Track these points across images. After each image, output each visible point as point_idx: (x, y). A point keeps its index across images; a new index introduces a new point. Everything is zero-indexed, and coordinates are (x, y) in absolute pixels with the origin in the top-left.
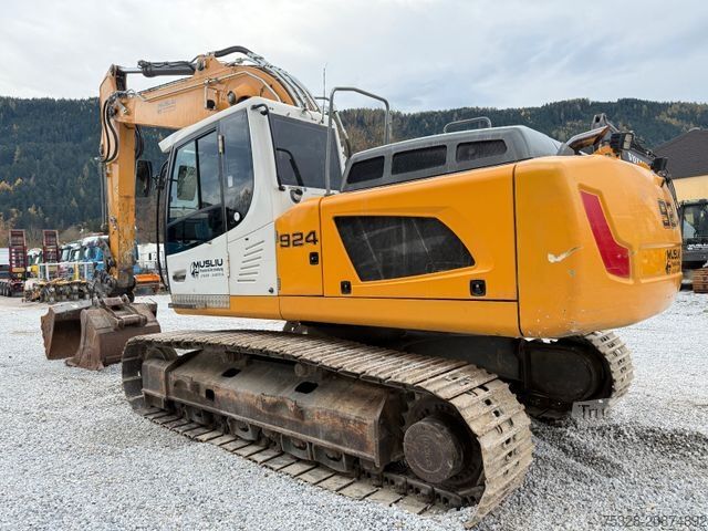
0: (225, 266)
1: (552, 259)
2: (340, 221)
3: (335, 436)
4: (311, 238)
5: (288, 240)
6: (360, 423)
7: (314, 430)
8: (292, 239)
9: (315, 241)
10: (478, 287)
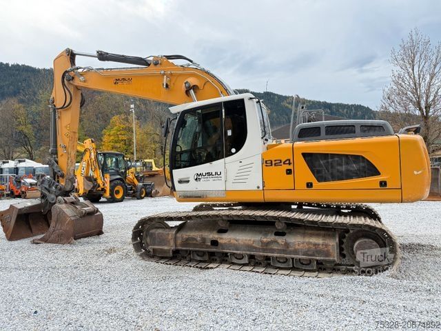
0: (222, 175)
1: (415, 173)
2: (304, 155)
3: (310, 253)
4: (288, 162)
5: (271, 163)
6: (326, 245)
7: (296, 252)
8: (273, 163)
9: (290, 164)
10: (383, 184)
